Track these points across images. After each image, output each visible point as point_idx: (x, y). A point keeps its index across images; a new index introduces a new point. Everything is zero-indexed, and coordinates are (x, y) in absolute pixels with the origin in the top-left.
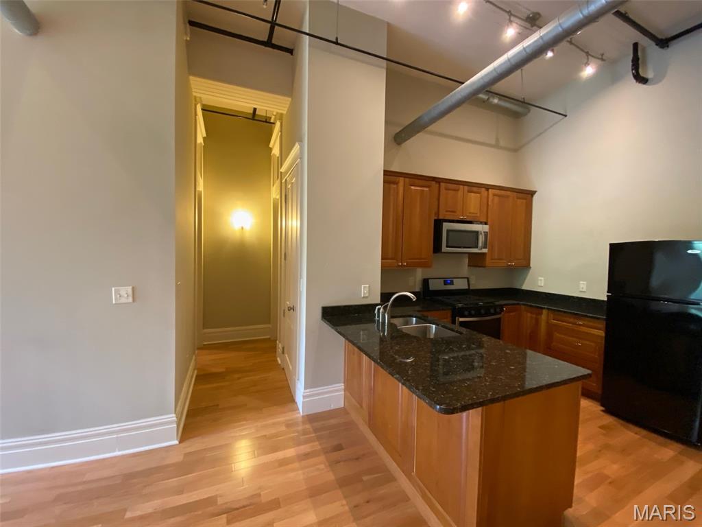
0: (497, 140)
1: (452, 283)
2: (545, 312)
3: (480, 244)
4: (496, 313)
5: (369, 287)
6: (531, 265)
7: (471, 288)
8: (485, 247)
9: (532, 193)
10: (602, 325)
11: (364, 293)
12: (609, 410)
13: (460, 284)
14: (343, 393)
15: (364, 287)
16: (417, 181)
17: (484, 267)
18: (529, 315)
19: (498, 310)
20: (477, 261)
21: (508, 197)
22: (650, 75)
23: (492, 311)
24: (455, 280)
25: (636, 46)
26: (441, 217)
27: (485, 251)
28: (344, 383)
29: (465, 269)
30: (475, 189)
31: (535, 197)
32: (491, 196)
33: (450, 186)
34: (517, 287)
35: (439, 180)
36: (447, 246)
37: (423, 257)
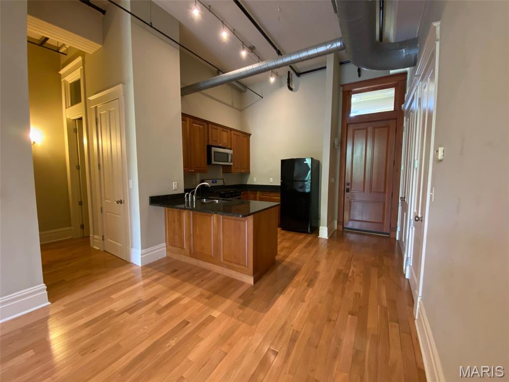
0: (232, 104)
1: (216, 182)
2: (258, 192)
3: (229, 160)
5: (177, 183)
6: (251, 172)
7: (225, 185)
8: (232, 162)
9: (249, 135)
10: (279, 194)
11: (175, 188)
12: (283, 229)
13: (220, 183)
14: (165, 248)
15: (175, 184)
16: (197, 121)
17: (230, 173)
18: (252, 195)
19: (239, 194)
20: (227, 169)
21: (239, 135)
22: (293, 87)
23: (237, 194)
24: (217, 180)
25: (289, 72)
27: (231, 164)
28: (166, 242)
29: (221, 174)
30: (225, 130)
31: (251, 137)
32: (232, 134)
33: (214, 126)
34: (245, 183)
35: (208, 122)
36: (214, 161)
37: (202, 166)
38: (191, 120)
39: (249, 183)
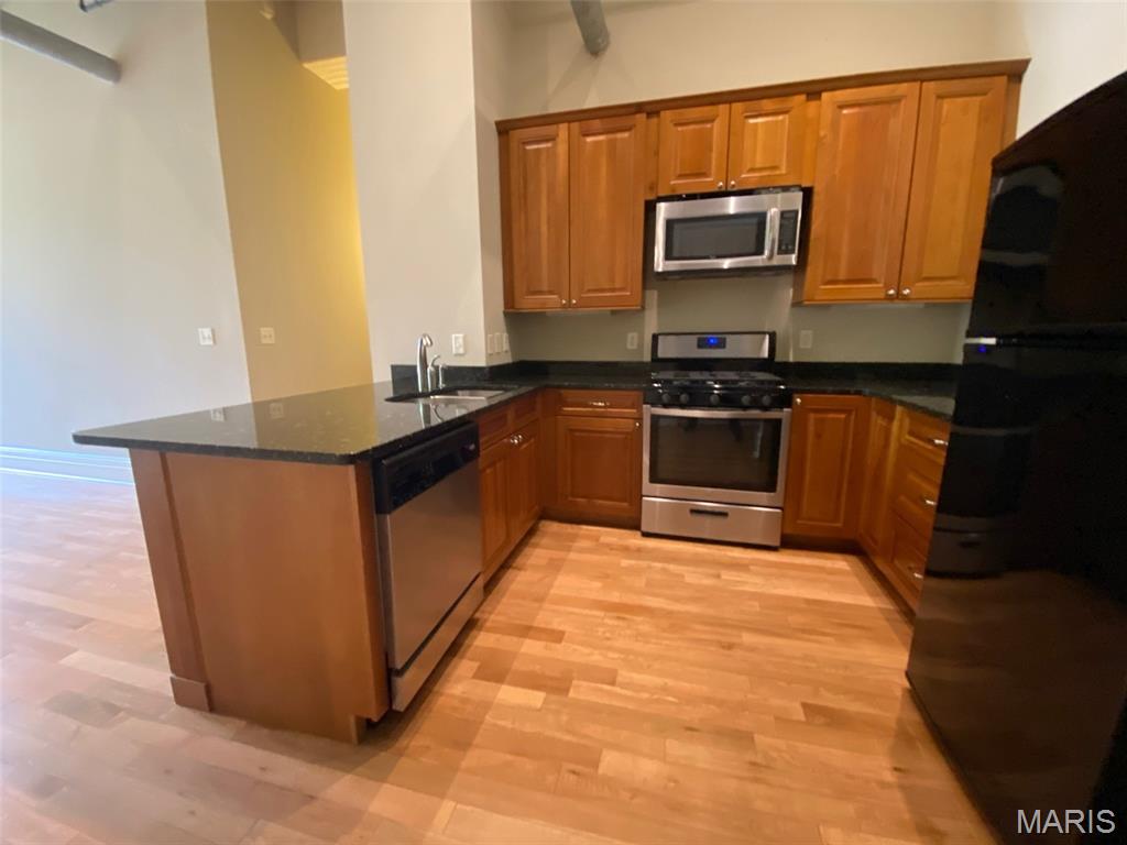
1: (721, 344)
3: (769, 244)
4: (756, 406)
5: (465, 338)
8: (782, 252)
11: (457, 348)
15: (456, 338)
17: (802, 304)
18: (879, 422)
23: (745, 400)
24: (729, 339)
26: (659, 193)
27: (783, 260)
30: (767, 104)
32: (828, 111)
33: (691, 113)
35: (652, 109)
36: (668, 256)
37: (617, 286)
38: (575, 126)
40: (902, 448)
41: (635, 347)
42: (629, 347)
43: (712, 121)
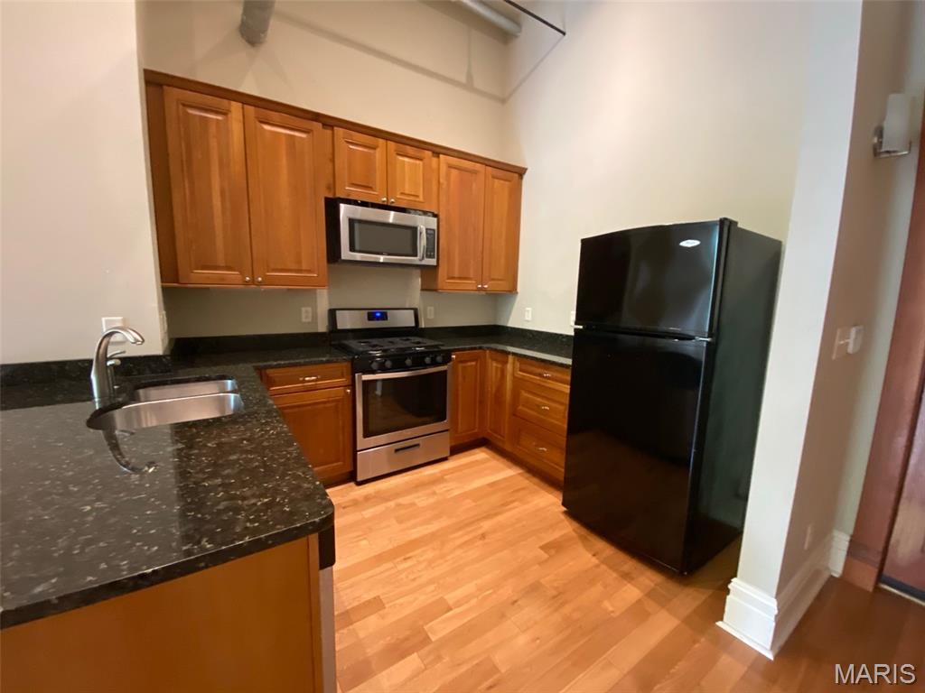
0: (470, 76)
2: (510, 359)
3: (421, 250)
4: (434, 364)
6: (519, 290)
8: (428, 256)
9: (521, 172)
17: (436, 290)
18: (495, 364)
19: (439, 359)
21: (474, 172)
23: (428, 360)
24: (390, 313)
26: (339, 195)
27: (428, 261)
30: (410, 150)
31: (526, 177)
32: (443, 168)
33: (358, 137)
34: (501, 323)
35: (329, 122)
36: (352, 249)
37: (304, 267)
38: (250, 110)
39: (514, 321)
40: (515, 379)
41: (310, 320)
42: (304, 320)
43: (374, 148)
